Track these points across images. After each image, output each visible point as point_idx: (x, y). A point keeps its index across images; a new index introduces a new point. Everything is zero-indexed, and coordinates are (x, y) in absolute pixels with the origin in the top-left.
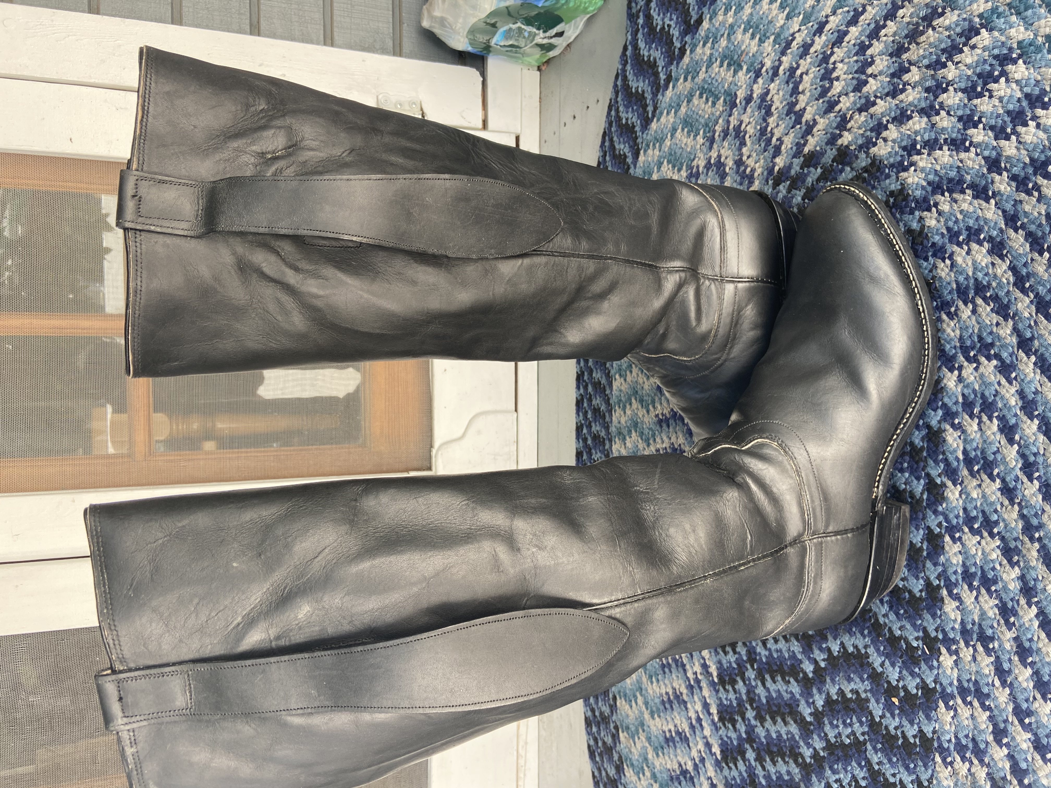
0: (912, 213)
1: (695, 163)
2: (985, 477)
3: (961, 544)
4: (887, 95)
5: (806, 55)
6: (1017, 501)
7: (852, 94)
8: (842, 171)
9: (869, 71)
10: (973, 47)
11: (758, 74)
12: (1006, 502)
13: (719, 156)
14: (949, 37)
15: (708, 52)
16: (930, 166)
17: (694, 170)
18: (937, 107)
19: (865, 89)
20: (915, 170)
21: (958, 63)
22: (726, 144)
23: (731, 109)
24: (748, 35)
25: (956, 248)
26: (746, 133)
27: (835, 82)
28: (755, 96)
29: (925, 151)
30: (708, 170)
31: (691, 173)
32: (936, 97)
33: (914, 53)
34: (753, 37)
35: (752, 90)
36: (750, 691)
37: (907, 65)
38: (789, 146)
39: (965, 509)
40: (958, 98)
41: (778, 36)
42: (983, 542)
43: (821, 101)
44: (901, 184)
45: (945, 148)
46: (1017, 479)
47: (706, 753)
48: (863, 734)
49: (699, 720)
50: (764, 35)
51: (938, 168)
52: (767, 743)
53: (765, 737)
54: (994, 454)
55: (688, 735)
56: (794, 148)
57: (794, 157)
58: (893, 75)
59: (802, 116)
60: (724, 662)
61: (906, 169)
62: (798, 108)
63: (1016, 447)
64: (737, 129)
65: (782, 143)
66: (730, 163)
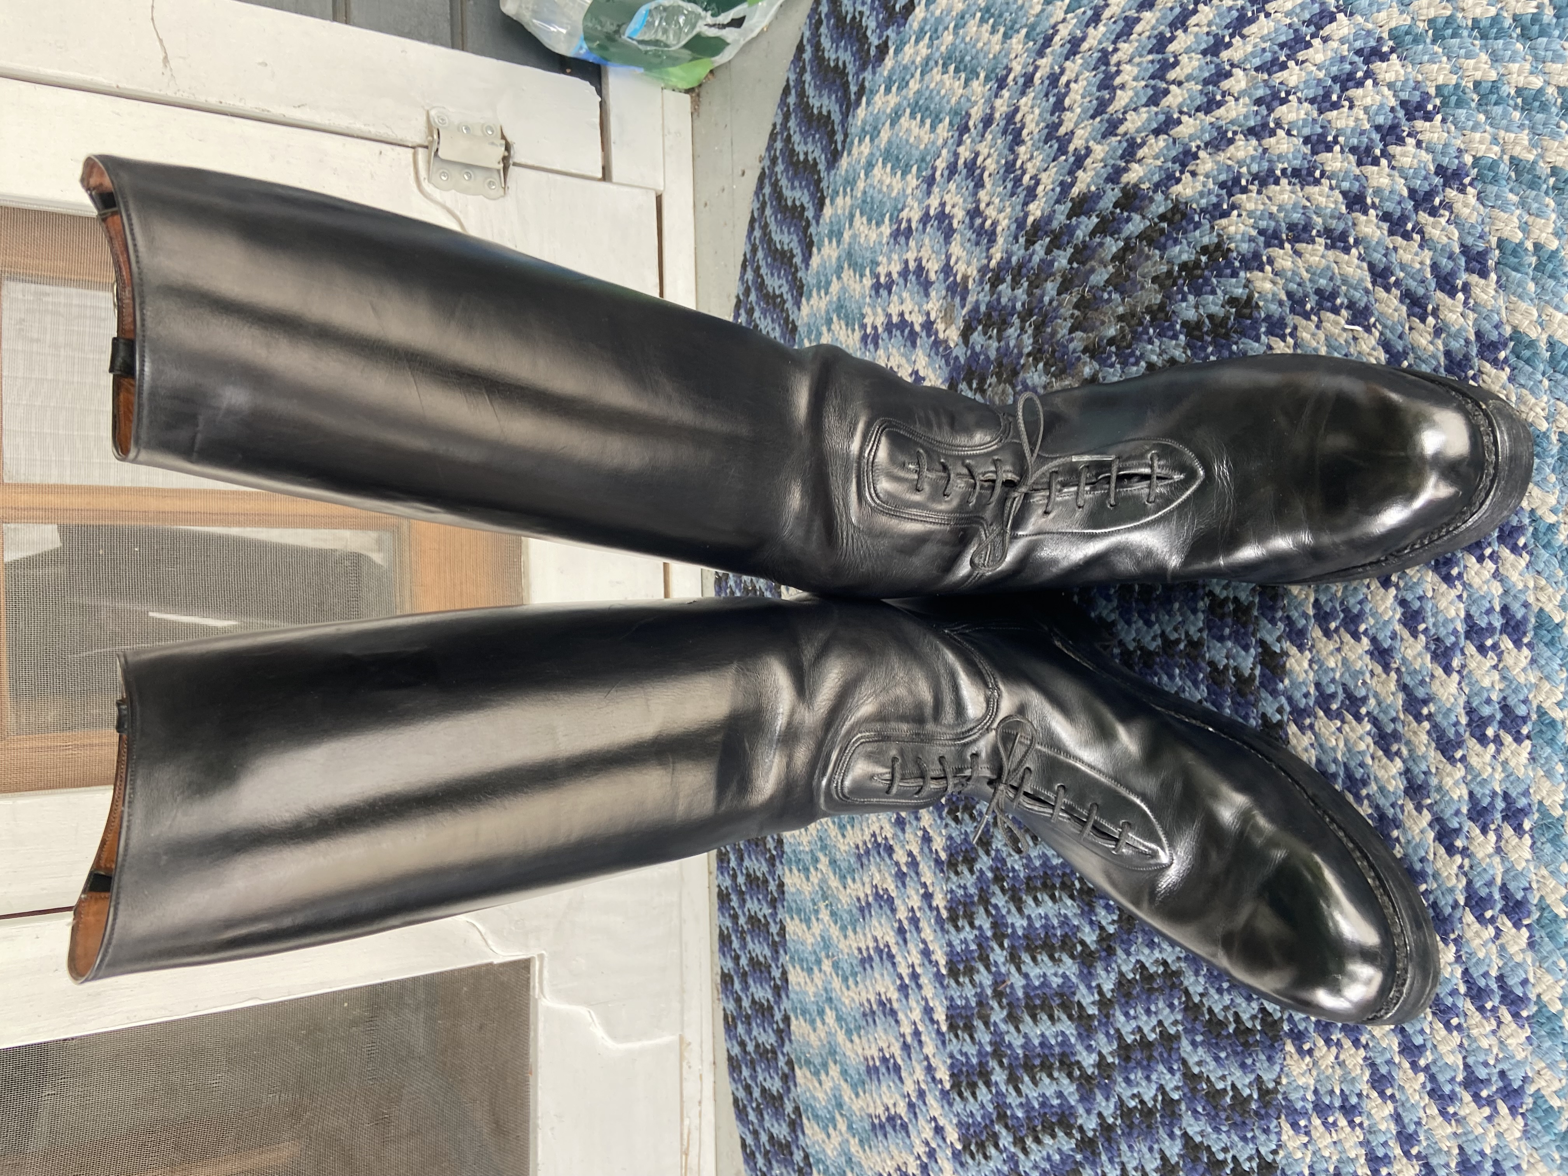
0: (1235, 274)
1: (904, 215)
2: (1347, 638)
3: (1315, 734)
4: (1198, 109)
5: (1075, 54)
6: (1394, 666)
7: (1144, 109)
8: (1129, 220)
9: (1172, 75)
10: (1325, 40)
11: (1002, 83)
12: (1379, 669)
13: (943, 205)
14: (1290, 26)
15: (924, 52)
16: (1262, 207)
17: (904, 225)
18: (1272, 125)
19: (1165, 102)
20: (1239, 215)
21: (1303, 62)
22: (952, 186)
23: (961, 135)
24: (987, 27)
25: (1300, 321)
26: (983, 170)
27: (1119, 92)
28: (997, 115)
29: (1254, 188)
30: (925, 225)
31: (898, 229)
32: (1271, 110)
33: (1238, 50)
34: (994, 31)
35: (992, 108)
36: (999, 980)
37: (1228, 68)
38: (1051, 187)
39: (1318, 685)
40: (1303, 112)
41: (1032, 28)
42: (1346, 728)
43: (1098, 119)
44: (1219, 235)
45: (1284, 181)
46: (1394, 636)
47: (927, 1083)
48: (1175, 1023)
49: (917, 1033)
50: (1012, 28)
51: (1274, 209)
52: (1025, 1056)
53: (1023, 1047)
54: (1361, 603)
55: (899, 1061)
56: (1058, 189)
57: (1058, 202)
58: (1206, 82)
59: (1070, 141)
60: (956, 942)
61: (1225, 214)
62: (1062, 131)
63: (1393, 591)
64: (971, 166)
65: (1038, 183)
66: (959, 214)
